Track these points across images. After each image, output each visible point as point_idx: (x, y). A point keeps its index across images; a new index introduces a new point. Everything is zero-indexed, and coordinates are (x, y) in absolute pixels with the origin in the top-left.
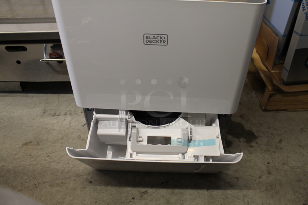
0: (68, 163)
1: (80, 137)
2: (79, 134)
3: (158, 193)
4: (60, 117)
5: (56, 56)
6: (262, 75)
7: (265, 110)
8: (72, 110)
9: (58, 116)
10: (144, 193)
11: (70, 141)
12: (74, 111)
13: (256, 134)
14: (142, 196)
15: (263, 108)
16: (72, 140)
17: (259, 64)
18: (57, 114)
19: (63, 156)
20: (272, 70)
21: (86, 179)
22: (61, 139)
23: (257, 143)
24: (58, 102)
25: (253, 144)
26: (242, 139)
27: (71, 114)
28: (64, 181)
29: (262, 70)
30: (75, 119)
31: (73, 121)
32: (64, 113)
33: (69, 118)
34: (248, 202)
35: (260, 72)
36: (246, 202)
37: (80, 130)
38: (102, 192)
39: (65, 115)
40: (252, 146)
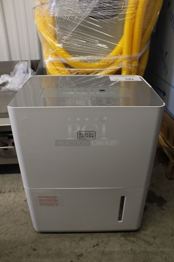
0: (15, 234)
1: (23, 210)
2: (23, 208)
3: (91, 255)
4: (6, 194)
5: (3, 145)
6: (166, 151)
7: (171, 179)
8: (16, 188)
9: (4, 193)
10: (80, 256)
11: (15, 214)
12: (17, 188)
13: (165, 199)
14: (79, 259)
15: (169, 177)
16: (17, 214)
17: (163, 143)
18: (3, 191)
19: (10, 228)
20: (173, 146)
21: (31, 247)
22: (7, 213)
23: (167, 206)
24: (3, 181)
25: (164, 207)
26: (155, 204)
27: (14, 191)
28: (12, 251)
29: (165, 147)
30: (18, 195)
31: (17, 197)
32: (8, 190)
33: (13, 195)
34: (165, 257)
35: (164, 149)
36: (164, 257)
37: (23, 204)
38: (45, 258)
39: (10, 192)
40: (163, 209)
